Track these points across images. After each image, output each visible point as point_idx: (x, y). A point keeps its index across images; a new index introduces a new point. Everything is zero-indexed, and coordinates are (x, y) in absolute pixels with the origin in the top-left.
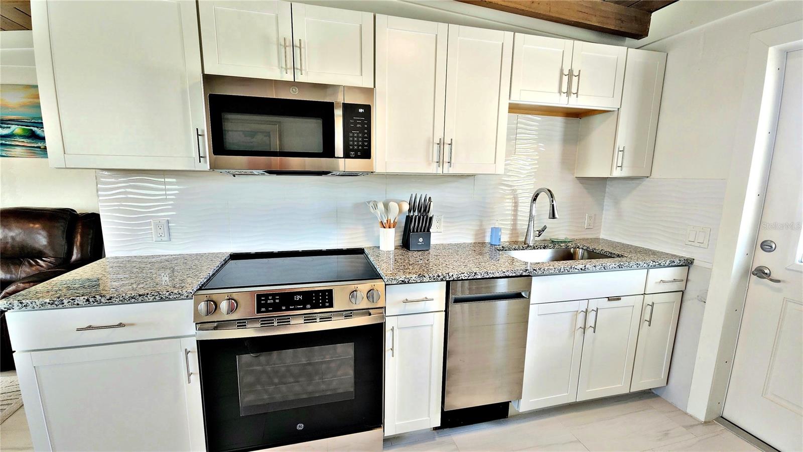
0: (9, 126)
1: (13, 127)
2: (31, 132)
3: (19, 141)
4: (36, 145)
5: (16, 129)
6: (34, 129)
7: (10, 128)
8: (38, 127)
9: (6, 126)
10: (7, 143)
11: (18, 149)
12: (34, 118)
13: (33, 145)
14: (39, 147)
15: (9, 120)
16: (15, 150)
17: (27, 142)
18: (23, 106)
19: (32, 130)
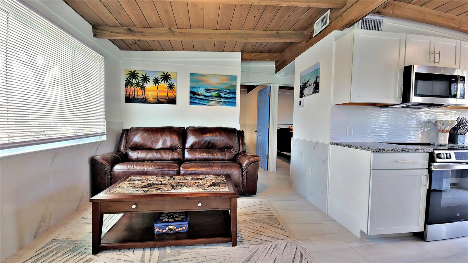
0: (211, 92)
1: (213, 92)
2: (219, 95)
3: (214, 99)
4: (220, 101)
5: (214, 93)
6: (221, 93)
7: (211, 93)
8: (222, 93)
9: (210, 92)
10: (209, 99)
11: (213, 102)
12: (221, 89)
13: (219, 100)
14: (221, 101)
15: (211, 90)
16: (212, 103)
17: (217, 99)
18: (218, 84)
19: (219, 94)
